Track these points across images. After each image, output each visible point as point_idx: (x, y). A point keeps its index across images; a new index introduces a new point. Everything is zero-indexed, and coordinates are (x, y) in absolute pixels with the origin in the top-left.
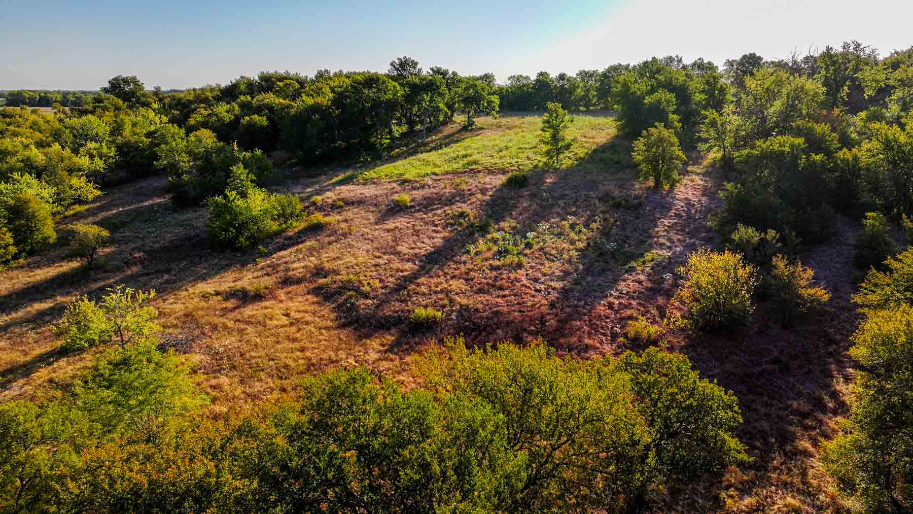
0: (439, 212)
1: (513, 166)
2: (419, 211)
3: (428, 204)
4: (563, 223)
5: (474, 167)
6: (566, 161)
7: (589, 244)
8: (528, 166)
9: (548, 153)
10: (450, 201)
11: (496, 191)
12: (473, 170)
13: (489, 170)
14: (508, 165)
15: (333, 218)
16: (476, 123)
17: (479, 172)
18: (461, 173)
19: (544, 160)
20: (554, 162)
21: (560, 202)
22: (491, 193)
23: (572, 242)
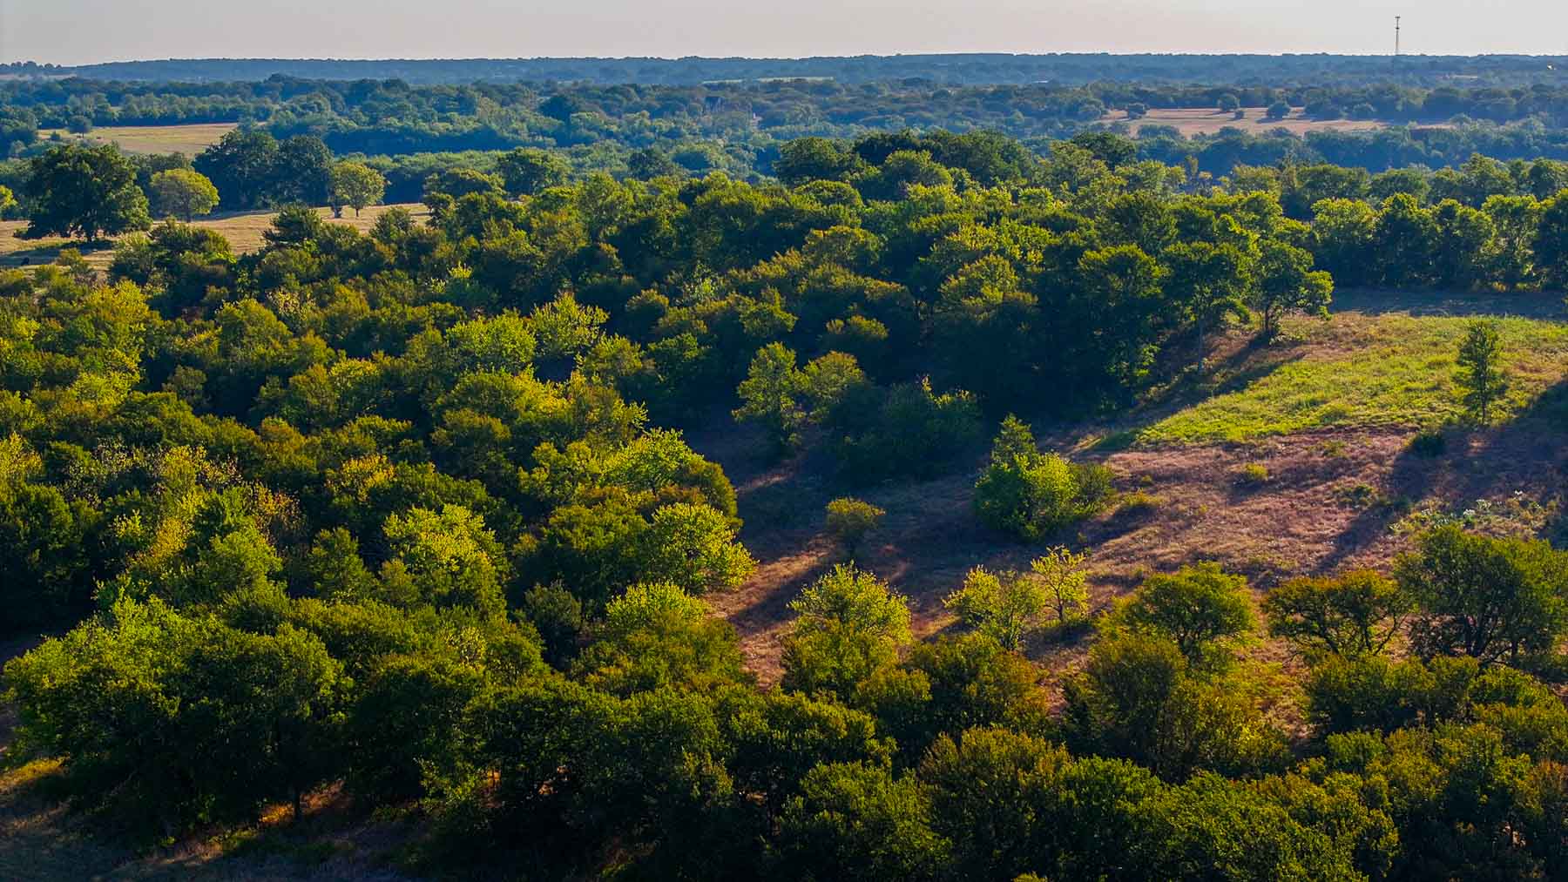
0: (1321, 488)
1: (1411, 421)
2: (1287, 487)
3: (1297, 478)
4: (1510, 500)
5: (1341, 422)
6: (1498, 414)
7: (1548, 523)
8: (1435, 421)
9: (1467, 401)
10: (1331, 473)
11: (1397, 460)
12: (1341, 427)
13: (1370, 428)
14: (1401, 420)
15: (1160, 499)
16: (1283, 329)
17: (1355, 430)
18: (1324, 432)
19: (1462, 410)
20: (1477, 415)
21: (1499, 475)
22: (1390, 462)
23: (1526, 522)
